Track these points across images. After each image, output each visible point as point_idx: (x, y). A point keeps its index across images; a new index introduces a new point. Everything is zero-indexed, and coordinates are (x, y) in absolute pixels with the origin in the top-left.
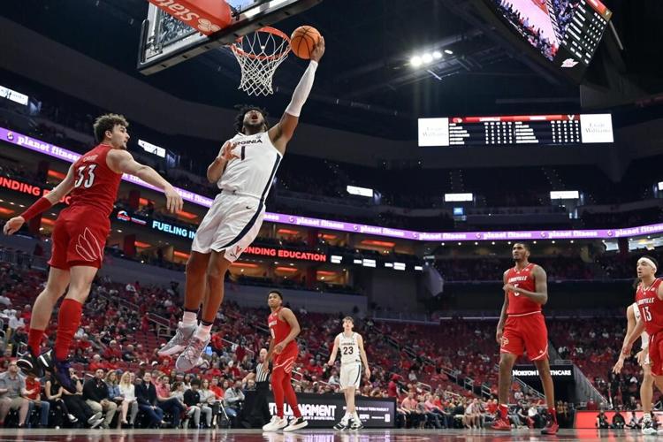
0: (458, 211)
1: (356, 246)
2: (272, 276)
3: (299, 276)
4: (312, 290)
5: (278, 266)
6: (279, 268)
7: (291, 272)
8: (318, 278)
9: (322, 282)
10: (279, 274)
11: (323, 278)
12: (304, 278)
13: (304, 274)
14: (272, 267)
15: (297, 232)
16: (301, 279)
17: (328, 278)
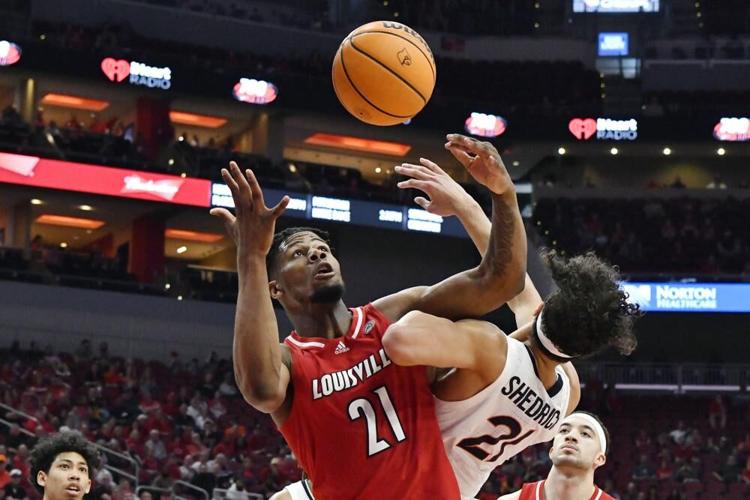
0: (613, 43)
1: (289, 154)
2: (21, 245)
3: (105, 241)
4: (148, 291)
5: (41, 210)
6: (46, 218)
7: (83, 229)
8: (168, 251)
9: (182, 261)
10: (46, 236)
11: (182, 250)
12: (123, 249)
13: (122, 238)
14: (25, 212)
15: (103, 106)
16: (113, 253)
17: (199, 252)
